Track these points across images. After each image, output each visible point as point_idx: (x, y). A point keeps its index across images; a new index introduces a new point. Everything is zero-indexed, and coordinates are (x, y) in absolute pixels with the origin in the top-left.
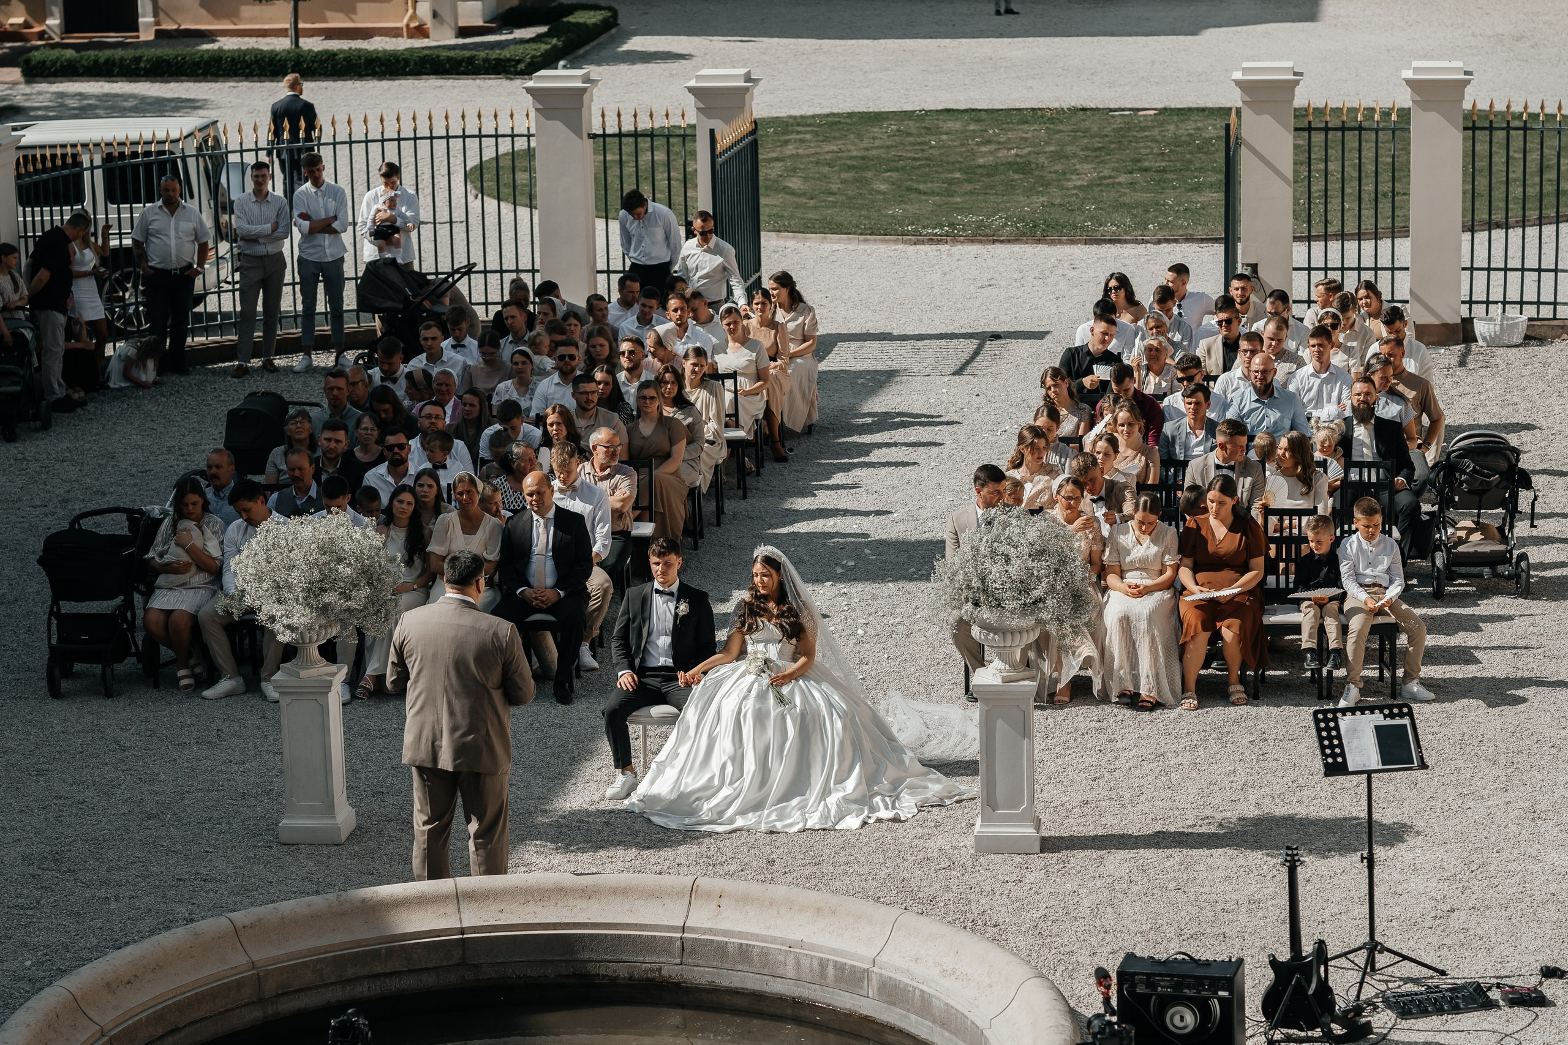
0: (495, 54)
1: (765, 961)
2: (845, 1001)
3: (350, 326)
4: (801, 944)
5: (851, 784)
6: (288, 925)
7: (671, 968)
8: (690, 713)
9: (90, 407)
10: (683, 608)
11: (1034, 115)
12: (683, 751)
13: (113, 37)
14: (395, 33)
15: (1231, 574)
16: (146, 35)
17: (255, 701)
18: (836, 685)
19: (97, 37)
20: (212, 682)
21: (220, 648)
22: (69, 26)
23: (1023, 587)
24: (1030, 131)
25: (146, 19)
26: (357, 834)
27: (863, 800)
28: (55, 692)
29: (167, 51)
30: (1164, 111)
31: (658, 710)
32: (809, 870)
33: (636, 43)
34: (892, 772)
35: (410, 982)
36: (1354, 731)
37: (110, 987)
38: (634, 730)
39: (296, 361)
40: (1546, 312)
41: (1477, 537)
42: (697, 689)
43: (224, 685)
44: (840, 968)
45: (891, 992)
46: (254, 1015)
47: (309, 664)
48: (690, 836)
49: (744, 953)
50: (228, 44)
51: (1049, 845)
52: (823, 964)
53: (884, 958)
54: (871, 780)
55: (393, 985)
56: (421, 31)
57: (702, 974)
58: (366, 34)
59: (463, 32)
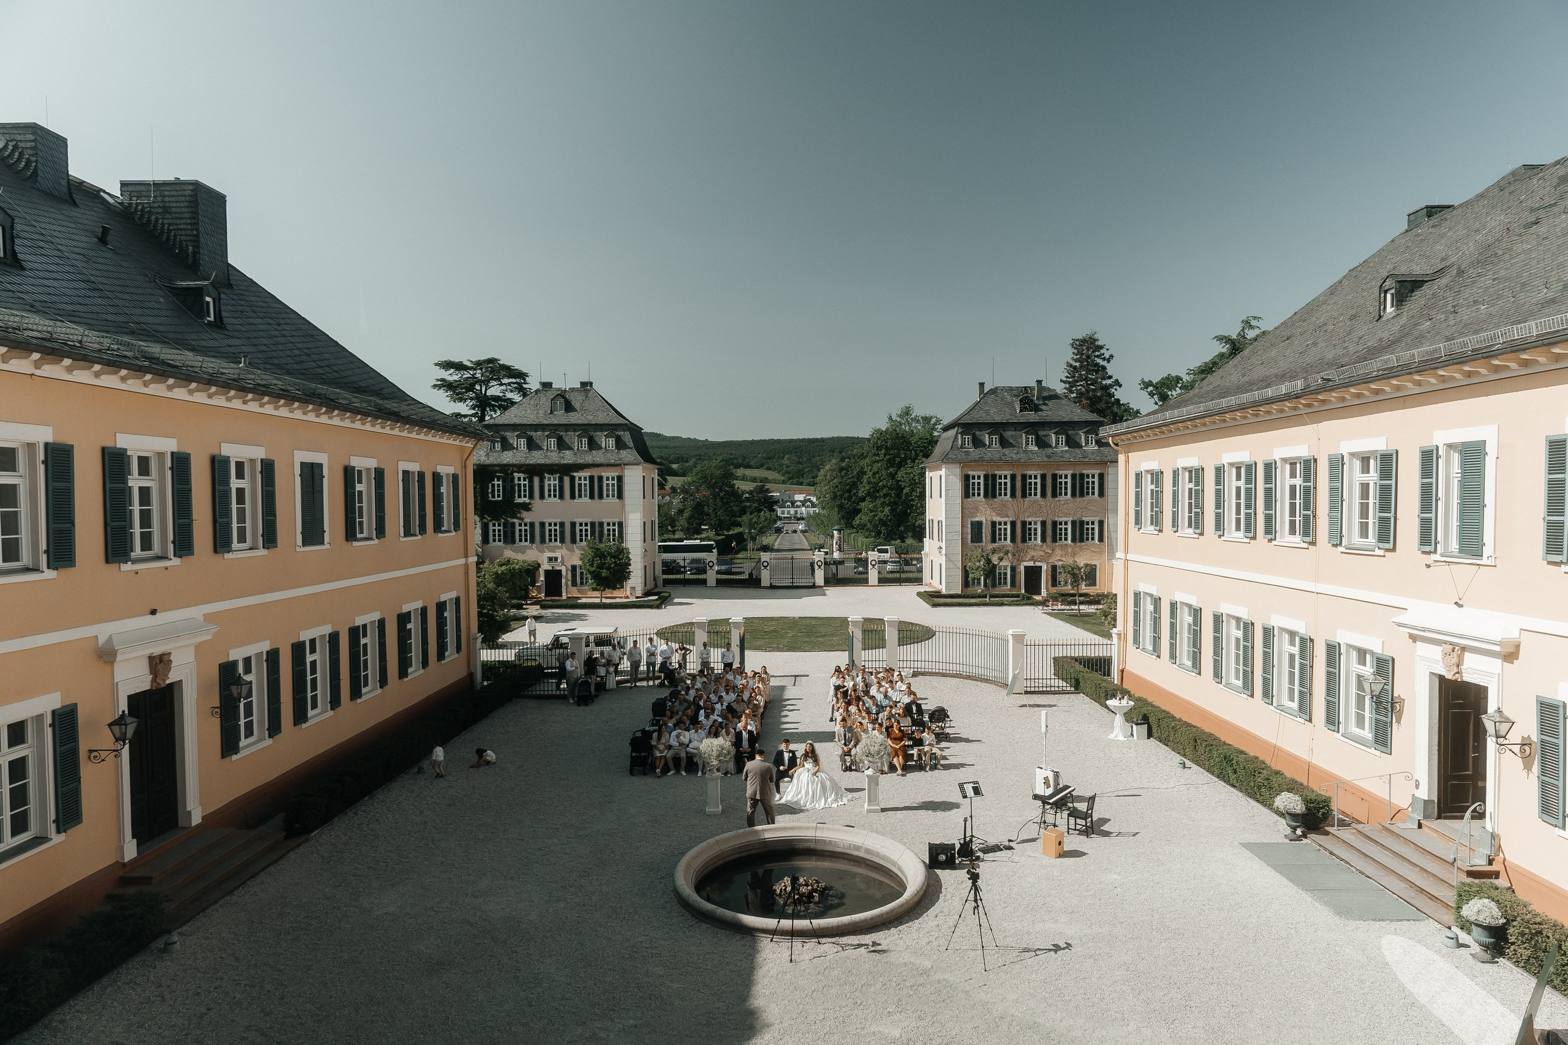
0: (649, 604)
1: (836, 844)
2: (855, 853)
3: (656, 674)
4: (844, 840)
5: (833, 796)
6: (727, 840)
7: (812, 846)
8: (795, 780)
9: (600, 697)
10: (791, 755)
11: (772, 619)
12: (794, 789)
13: (557, 598)
14: (621, 598)
15: (899, 742)
16: (564, 598)
17: (680, 776)
18: (826, 773)
19: (553, 598)
20: (669, 772)
21: (671, 764)
22: (546, 596)
23: (878, 753)
24: (774, 623)
25: (564, 594)
26: (723, 811)
27: (836, 800)
28: (632, 773)
29: (570, 603)
30: (800, 618)
31: (786, 779)
32: (832, 819)
33: (676, 600)
34: (840, 793)
35: (753, 852)
36: (967, 788)
37: (694, 858)
38: (781, 785)
39: (644, 683)
40: (916, 670)
41: (937, 729)
42: (796, 775)
43: (672, 772)
44: (854, 845)
45: (868, 851)
46: (721, 862)
47: (714, 773)
48: (802, 811)
49: (830, 842)
50: (584, 601)
51: (883, 810)
52: (850, 845)
53: (865, 843)
54: (836, 795)
55: (750, 853)
56: (627, 597)
57: (820, 847)
58: (615, 598)
59: (637, 598)
